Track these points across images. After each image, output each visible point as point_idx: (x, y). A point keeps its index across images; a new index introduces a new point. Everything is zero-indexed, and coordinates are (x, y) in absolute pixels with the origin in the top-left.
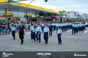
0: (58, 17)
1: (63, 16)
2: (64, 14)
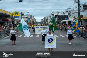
0: (10, 20)
1: (15, 18)
2: (16, 15)
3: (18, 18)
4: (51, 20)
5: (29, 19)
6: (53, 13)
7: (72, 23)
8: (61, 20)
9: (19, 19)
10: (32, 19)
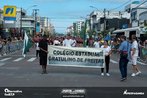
1: (6, 22)
3: (12, 22)
4: (90, 28)
5: (38, 24)
6: (95, 14)
7: (138, 35)
8: (114, 28)
9: (15, 23)
10: (46, 26)
